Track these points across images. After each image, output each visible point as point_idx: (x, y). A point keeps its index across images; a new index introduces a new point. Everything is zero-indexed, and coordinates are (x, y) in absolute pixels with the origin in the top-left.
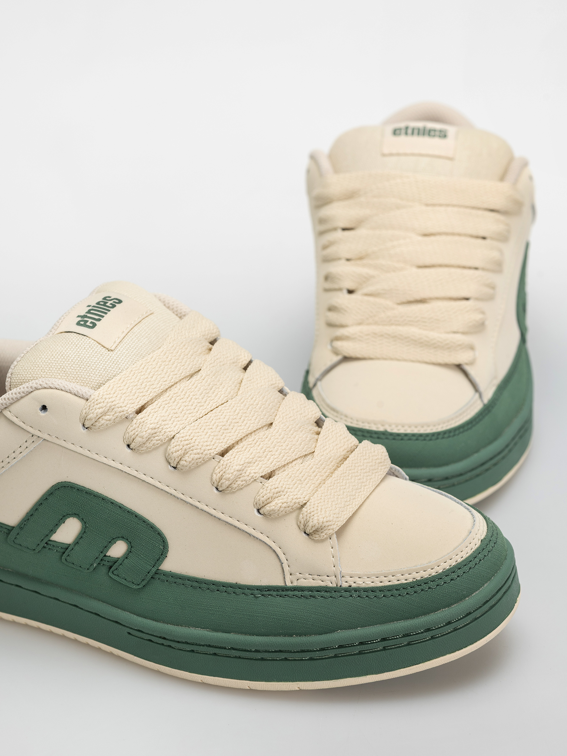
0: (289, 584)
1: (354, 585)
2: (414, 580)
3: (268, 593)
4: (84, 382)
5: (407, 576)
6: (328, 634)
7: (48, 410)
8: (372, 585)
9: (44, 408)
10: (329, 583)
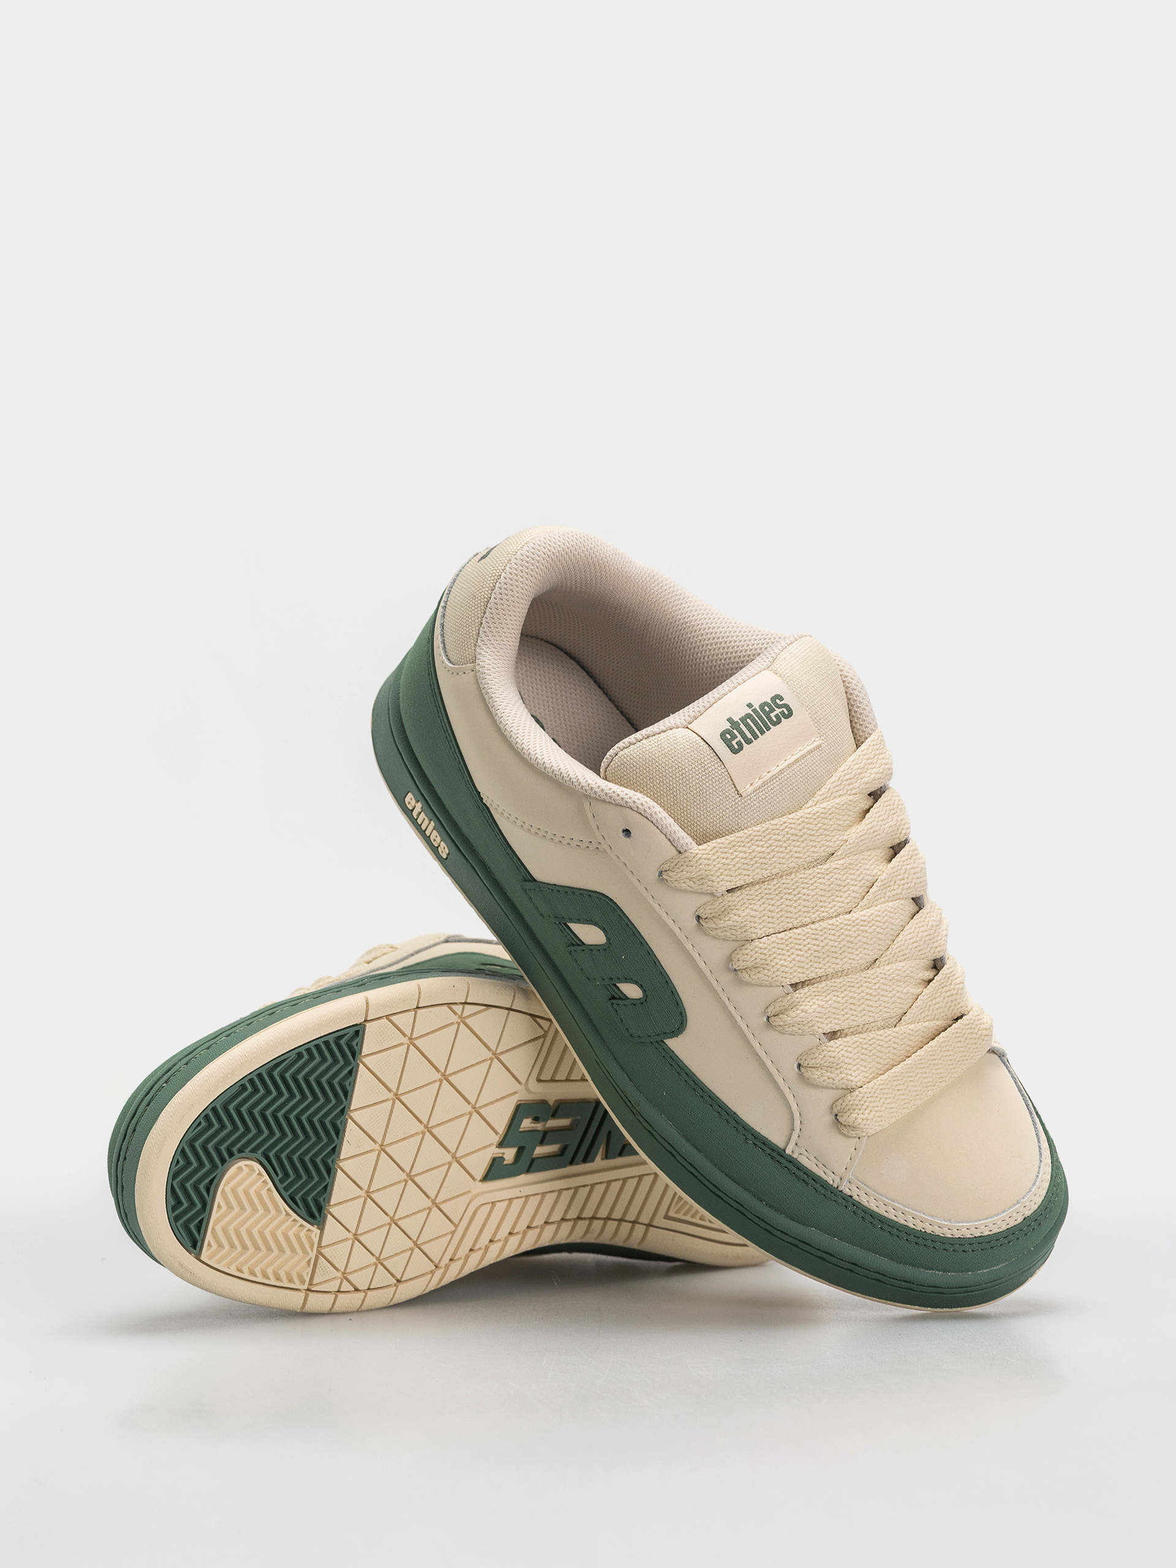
0: (788, 1151)
1: (856, 1197)
2: (923, 1230)
3: (762, 1146)
4: (689, 820)
5: (918, 1222)
6: (800, 1225)
7: (631, 838)
8: (875, 1209)
9: (627, 832)
10: (830, 1179)
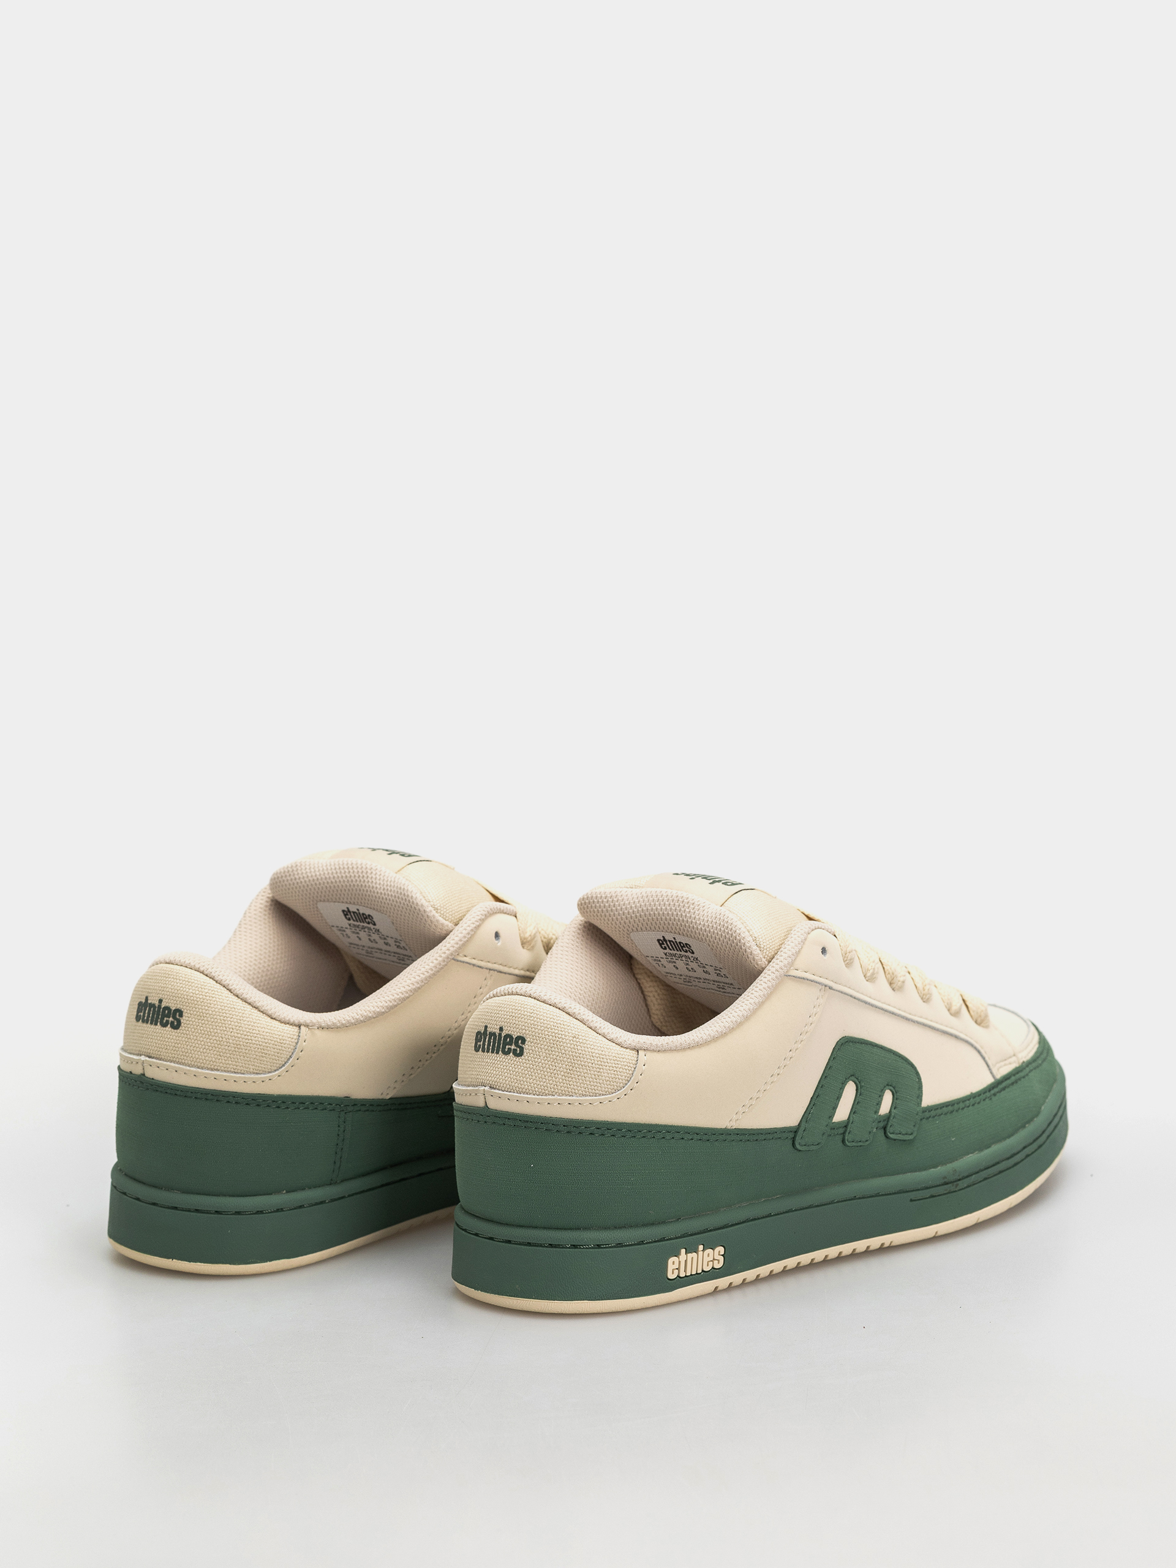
7: (827, 951)
9: (824, 950)
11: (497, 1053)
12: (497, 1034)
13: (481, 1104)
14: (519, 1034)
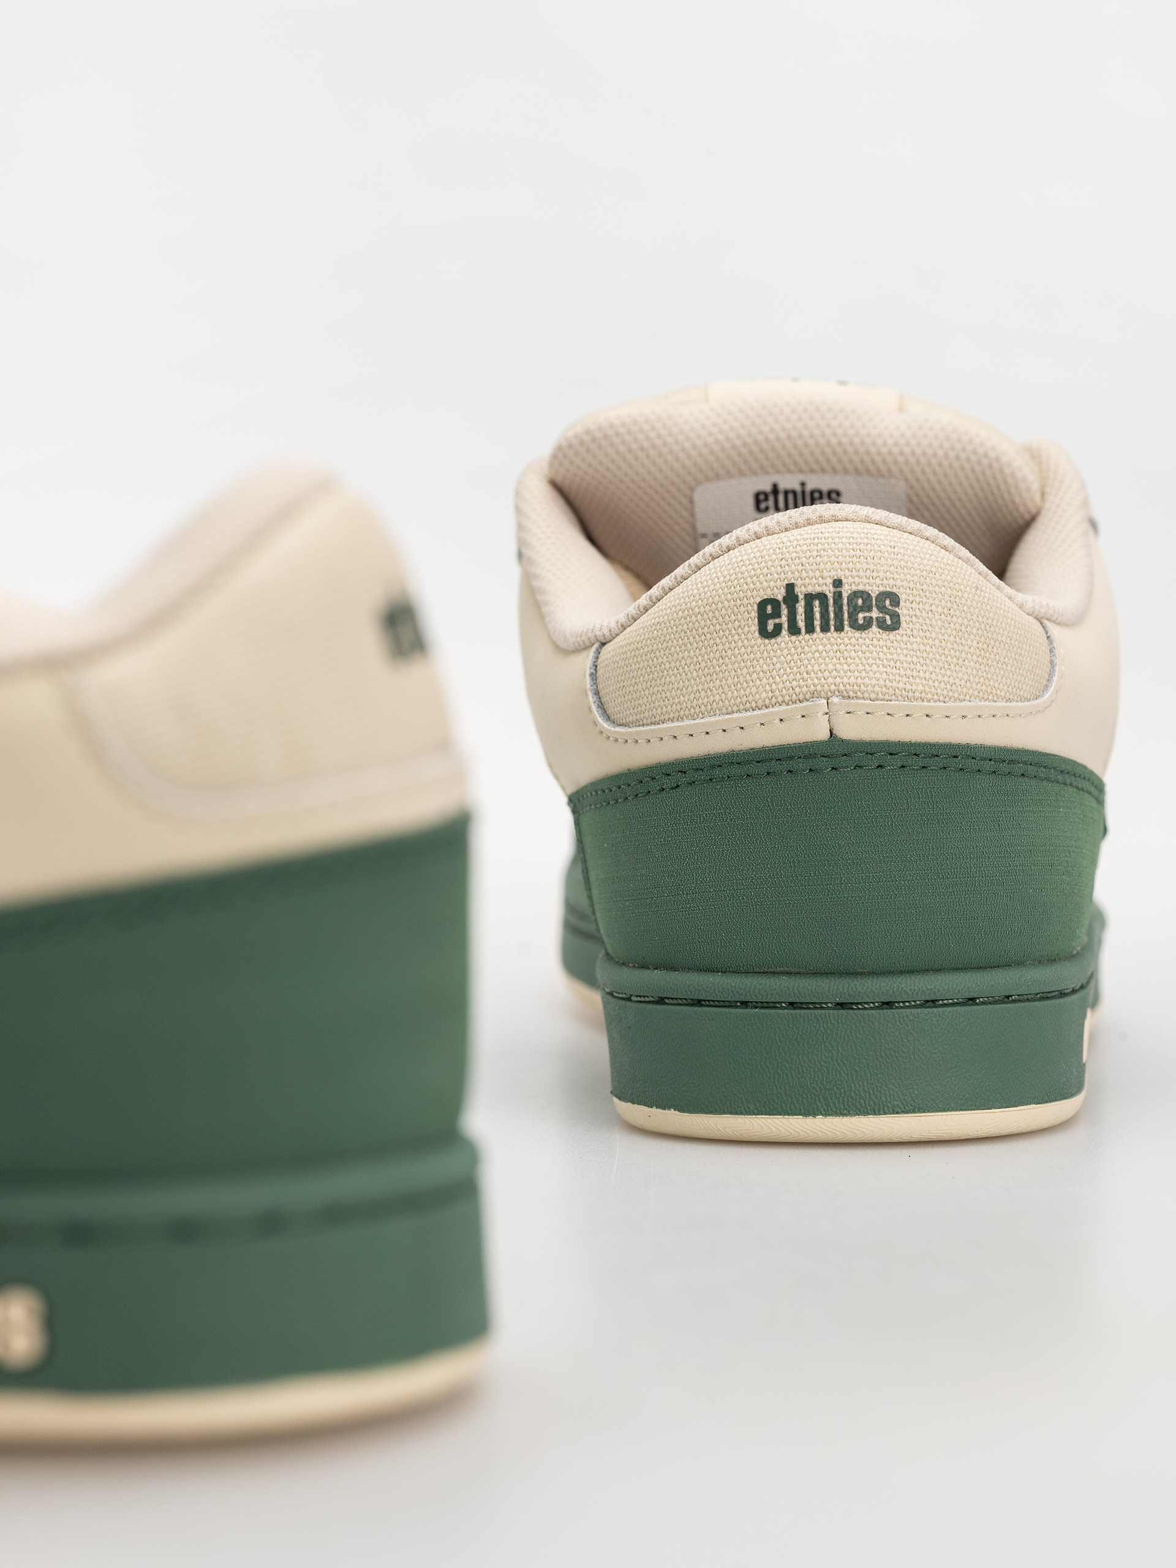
11: (810, 629)
12: (830, 596)
13: (824, 735)
14: (882, 589)
